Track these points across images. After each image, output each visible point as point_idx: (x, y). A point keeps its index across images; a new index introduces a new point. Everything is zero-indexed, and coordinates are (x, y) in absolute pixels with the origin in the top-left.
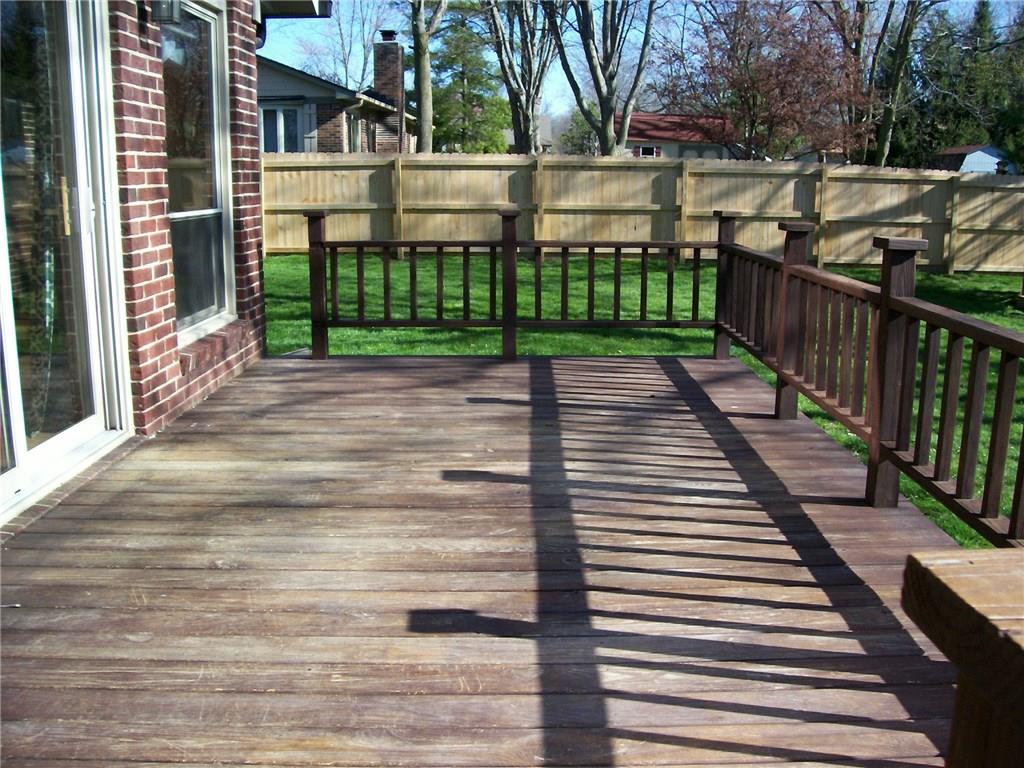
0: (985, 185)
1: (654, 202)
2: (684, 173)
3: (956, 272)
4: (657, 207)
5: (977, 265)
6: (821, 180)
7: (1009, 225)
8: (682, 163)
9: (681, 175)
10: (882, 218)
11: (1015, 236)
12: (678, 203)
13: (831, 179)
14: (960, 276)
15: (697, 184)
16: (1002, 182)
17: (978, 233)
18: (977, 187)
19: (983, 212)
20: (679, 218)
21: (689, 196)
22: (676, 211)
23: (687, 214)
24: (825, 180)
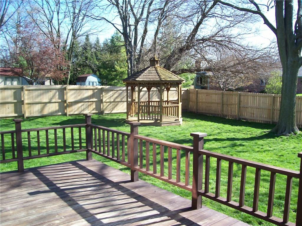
0: (111, 89)
1: (14, 99)
2: (24, 90)
3: (105, 114)
4: (16, 101)
5: (111, 111)
6: (66, 90)
7: (118, 100)
8: (23, 87)
9: (23, 91)
10: (84, 100)
11: (120, 103)
12: (22, 99)
13: (69, 90)
14: (106, 115)
15: (28, 93)
16: (115, 88)
17: (111, 102)
18: (108, 90)
19: (112, 96)
20: (23, 104)
21: (26, 97)
22: (22, 102)
23: (26, 103)
24: (67, 90)
